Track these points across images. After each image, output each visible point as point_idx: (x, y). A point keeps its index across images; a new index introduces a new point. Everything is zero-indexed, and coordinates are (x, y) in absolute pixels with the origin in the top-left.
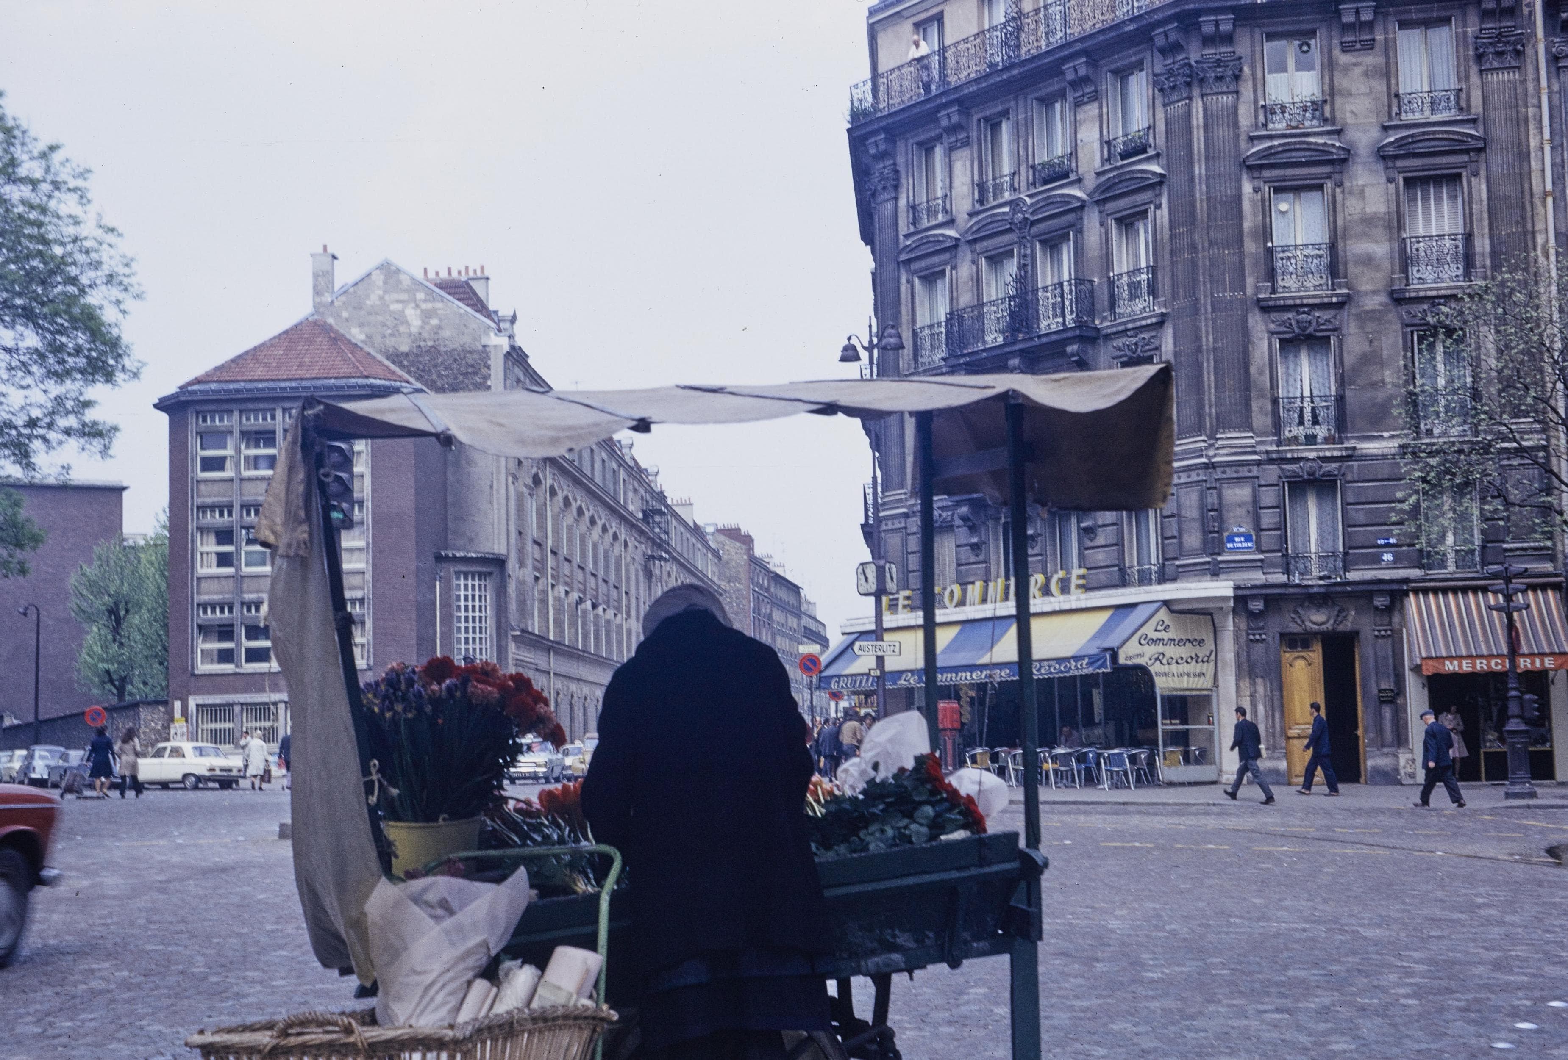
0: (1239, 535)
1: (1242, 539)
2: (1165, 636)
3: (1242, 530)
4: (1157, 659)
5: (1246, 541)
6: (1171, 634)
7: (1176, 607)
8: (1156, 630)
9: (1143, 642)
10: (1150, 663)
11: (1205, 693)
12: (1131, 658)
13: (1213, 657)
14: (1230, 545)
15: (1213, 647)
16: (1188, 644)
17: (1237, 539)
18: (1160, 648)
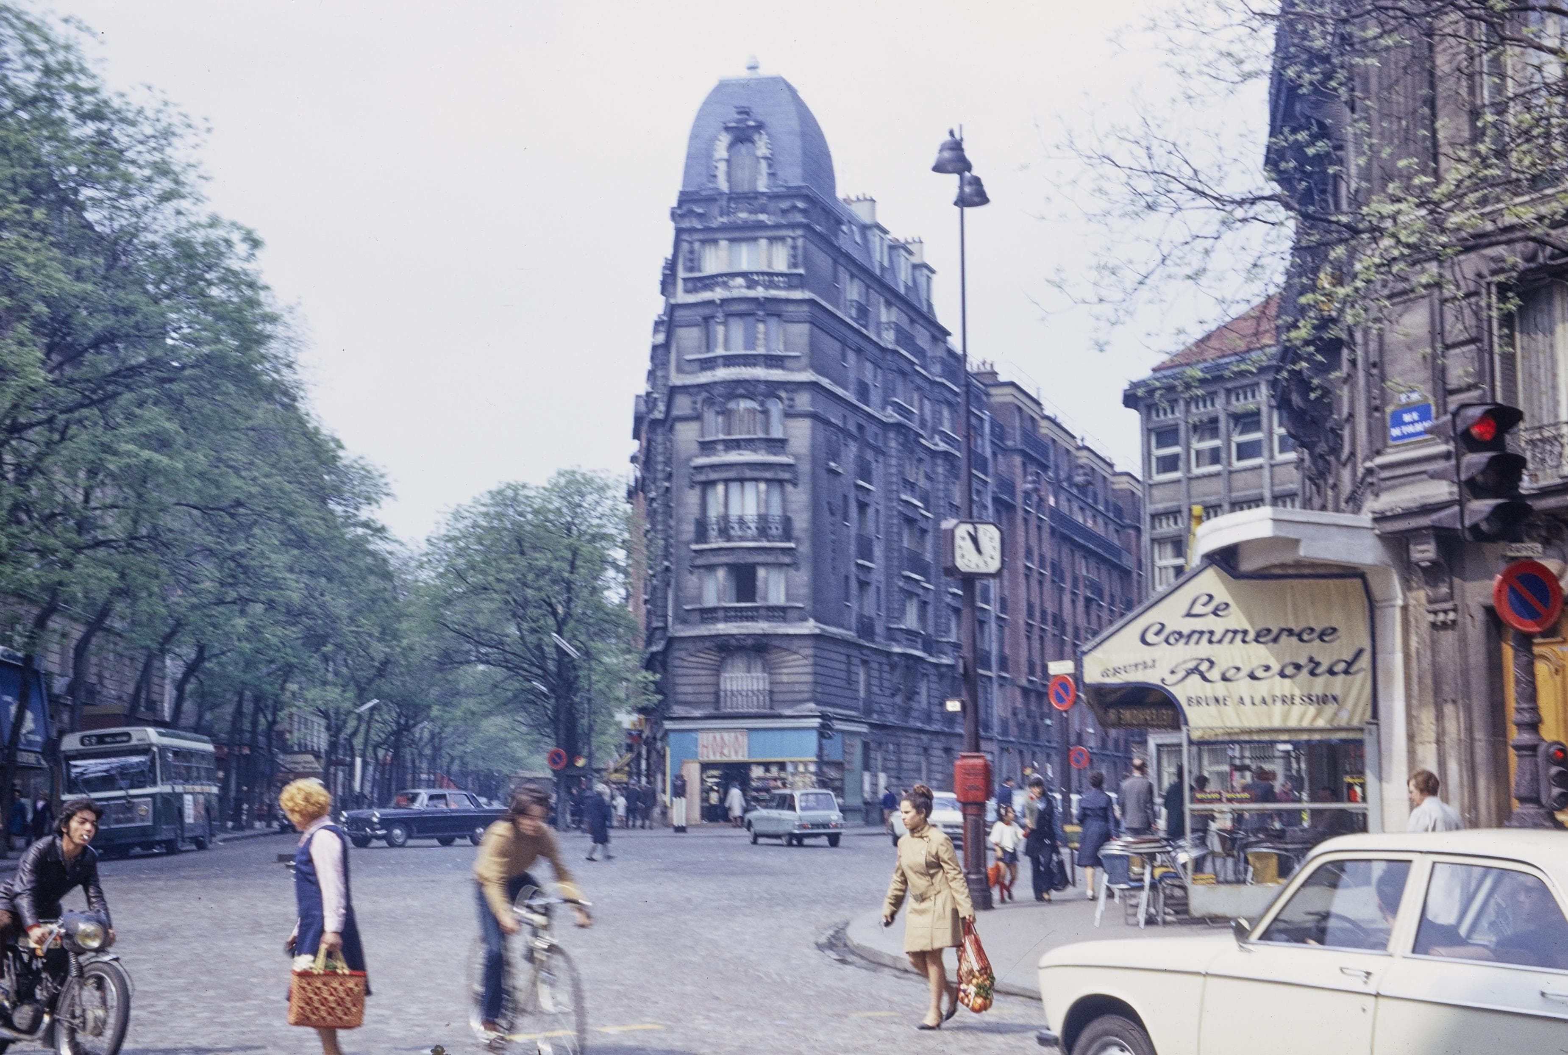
0: (1409, 408)
1: (1415, 416)
2: (1218, 625)
3: (1415, 397)
4: (1196, 670)
5: (1423, 418)
6: (1236, 619)
7: (1247, 565)
8: (1189, 615)
9: (1150, 637)
10: (1170, 679)
11: (1351, 736)
12: (1116, 671)
13: (1365, 661)
14: (1395, 432)
15: (1366, 644)
16: (1284, 637)
17: (1407, 418)
18: (1204, 649)
